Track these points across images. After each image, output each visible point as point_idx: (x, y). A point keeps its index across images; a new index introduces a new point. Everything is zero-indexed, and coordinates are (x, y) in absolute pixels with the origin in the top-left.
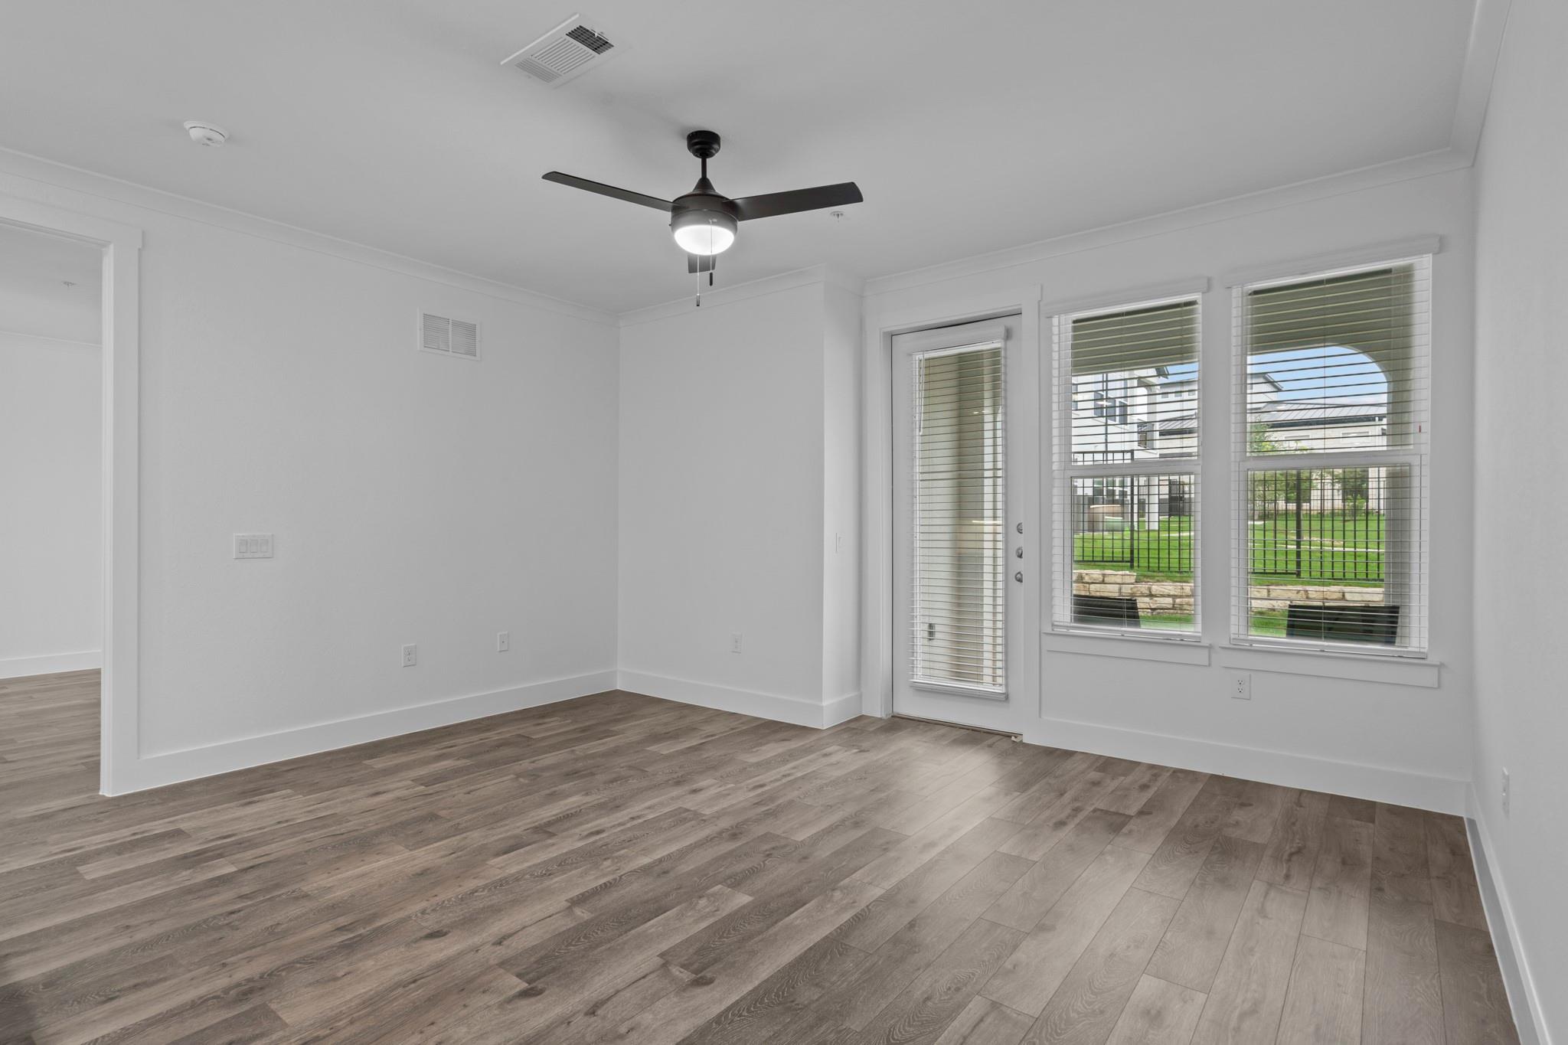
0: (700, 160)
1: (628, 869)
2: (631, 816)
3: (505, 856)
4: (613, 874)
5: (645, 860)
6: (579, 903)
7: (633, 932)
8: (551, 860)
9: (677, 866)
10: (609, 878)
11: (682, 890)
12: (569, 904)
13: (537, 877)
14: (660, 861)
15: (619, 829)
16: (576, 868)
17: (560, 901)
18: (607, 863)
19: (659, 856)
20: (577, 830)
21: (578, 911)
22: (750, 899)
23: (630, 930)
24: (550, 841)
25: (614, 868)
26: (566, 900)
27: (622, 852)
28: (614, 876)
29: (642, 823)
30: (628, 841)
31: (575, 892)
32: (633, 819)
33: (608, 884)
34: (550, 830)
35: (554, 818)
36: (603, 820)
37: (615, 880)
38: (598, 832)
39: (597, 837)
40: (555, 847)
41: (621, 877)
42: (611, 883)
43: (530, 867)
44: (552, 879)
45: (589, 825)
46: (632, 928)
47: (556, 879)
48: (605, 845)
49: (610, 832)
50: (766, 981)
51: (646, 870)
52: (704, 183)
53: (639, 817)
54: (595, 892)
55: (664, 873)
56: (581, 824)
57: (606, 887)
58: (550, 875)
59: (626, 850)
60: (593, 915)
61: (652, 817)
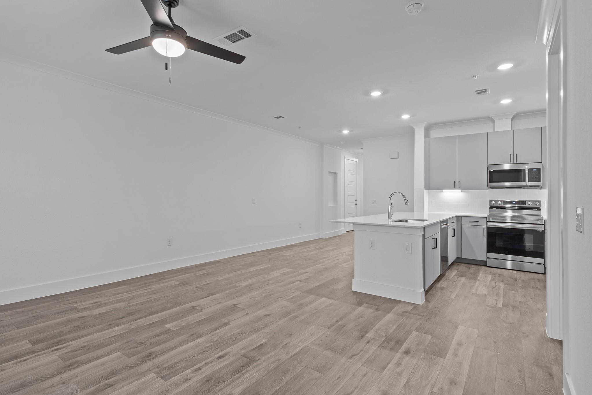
1: (208, 336)
2: (200, 371)
3: (261, 343)
4: (214, 334)
5: (200, 340)
6: (226, 323)
7: (209, 316)
8: (240, 341)
9: (187, 338)
10: (215, 332)
11: (188, 328)
12: (229, 323)
13: (244, 333)
14: (193, 340)
15: (209, 360)
16: (229, 336)
17: (232, 324)
18: (216, 339)
19: (193, 342)
20: (232, 359)
21: (226, 321)
22: (165, 326)
23: (210, 316)
24: (244, 351)
25: (213, 337)
26: (230, 324)
27: (209, 345)
28: (213, 333)
29: (195, 365)
30: (205, 351)
31: (227, 327)
32: (200, 369)
33: (216, 330)
34: (246, 360)
35: (247, 369)
36: (217, 368)
37: (213, 332)
38: (220, 357)
39: (221, 354)
40: (241, 347)
41: (211, 333)
42: (215, 330)
43: (248, 337)
44: (237, 332)
45: (225, 363)
46: (209, 317)
47: (236, 332)
48: (216, 349)
49: (213, 358)
50: (177, 307)
51: (200, 336)
53: (196, 370)
54: (221, 327)
55: (193, 335)
56: (230, 364)
57: (217, 329)
58: (239, 334)
59: (207, 346)
60: (221, 320)
61: (187, 371)
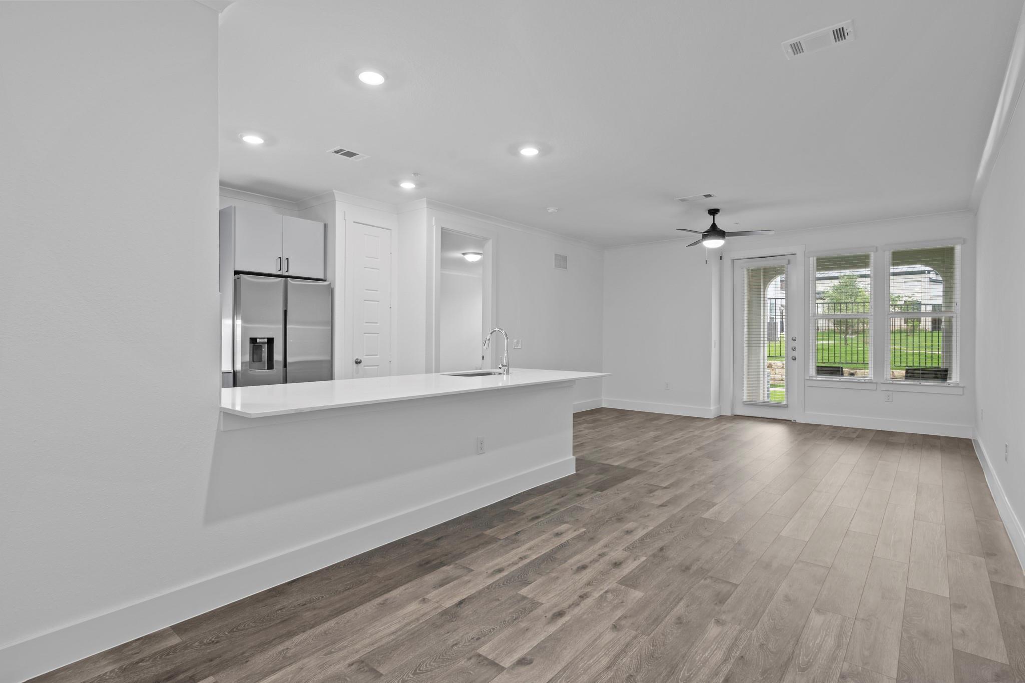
0: (712, 216)
52: (714, 226)
